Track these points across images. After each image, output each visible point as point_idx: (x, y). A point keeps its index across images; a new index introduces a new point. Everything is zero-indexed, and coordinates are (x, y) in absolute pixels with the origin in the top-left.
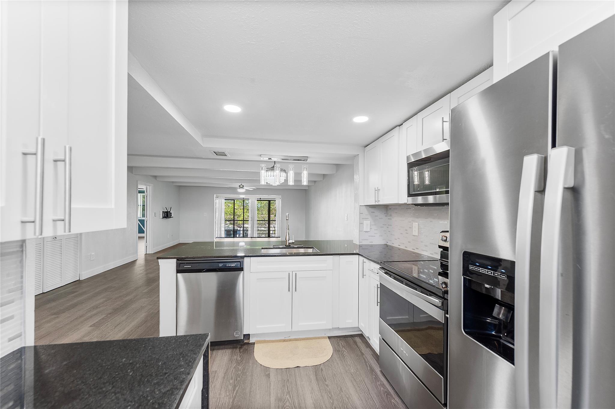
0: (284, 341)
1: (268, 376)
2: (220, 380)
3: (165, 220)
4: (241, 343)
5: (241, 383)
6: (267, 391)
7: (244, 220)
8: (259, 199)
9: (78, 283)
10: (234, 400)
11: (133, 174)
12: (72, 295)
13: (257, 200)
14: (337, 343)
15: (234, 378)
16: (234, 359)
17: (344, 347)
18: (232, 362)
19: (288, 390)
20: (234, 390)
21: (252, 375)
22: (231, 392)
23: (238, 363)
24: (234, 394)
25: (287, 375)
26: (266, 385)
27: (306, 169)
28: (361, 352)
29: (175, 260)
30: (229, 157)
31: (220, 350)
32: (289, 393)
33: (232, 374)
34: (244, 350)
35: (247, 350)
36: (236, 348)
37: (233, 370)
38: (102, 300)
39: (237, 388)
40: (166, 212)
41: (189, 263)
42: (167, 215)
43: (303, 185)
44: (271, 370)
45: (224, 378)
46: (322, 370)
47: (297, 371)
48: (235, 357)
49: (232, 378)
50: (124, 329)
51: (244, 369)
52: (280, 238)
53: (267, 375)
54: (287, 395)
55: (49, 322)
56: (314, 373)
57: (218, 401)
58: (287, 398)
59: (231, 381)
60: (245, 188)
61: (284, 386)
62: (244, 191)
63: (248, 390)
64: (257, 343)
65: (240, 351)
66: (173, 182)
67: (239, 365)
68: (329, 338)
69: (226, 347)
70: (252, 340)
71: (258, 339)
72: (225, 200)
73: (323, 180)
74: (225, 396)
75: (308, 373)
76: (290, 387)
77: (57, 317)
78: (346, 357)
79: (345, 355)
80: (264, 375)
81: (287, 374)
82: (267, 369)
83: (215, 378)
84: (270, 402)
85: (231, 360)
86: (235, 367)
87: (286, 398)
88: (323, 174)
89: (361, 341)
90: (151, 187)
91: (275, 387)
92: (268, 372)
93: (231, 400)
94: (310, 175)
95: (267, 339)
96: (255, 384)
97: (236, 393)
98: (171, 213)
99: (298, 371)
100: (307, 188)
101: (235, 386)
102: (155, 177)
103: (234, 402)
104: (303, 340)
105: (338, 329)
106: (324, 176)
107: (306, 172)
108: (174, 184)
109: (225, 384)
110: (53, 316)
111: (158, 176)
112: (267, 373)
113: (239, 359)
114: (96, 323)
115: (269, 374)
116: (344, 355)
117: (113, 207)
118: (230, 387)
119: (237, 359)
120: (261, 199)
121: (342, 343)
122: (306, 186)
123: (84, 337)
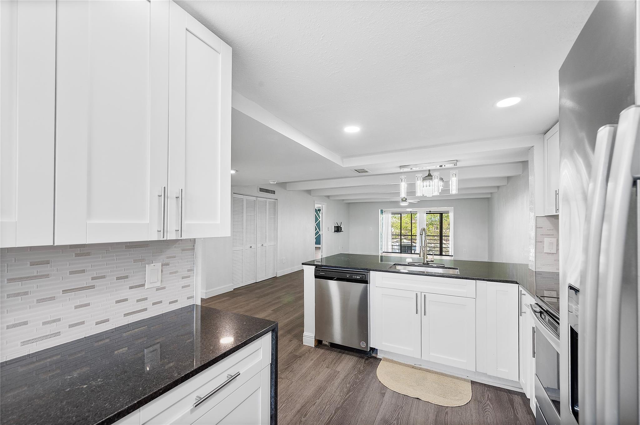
0: (413, 368)
1: (383, 395)
2: (339, 380)
3: (336, 234)
4: (368, 355)
5: (356, 390)
6: (376, 408)
7: (412, 235)
8: (429, 212)
9: (275, 278)
10: (344, 402)
11: (311, 195)
12: (270, 287)
13: (427, 213)
14: (481, 392)
15: (351, 383)
16: (357, 368)
17: (490, 400)
18: (354, 370)
19: (398, 416)
20: (347, 394)
21: (368, 388)
22: (344, 394)
23: (360, 372)
24: (346, 397)
25: (403, 402)
26: (377, 402)
27: (455, 174)
28: (515, 415)
29: (314, 267)
30: (371, 173)
31: (349, 355)
32: (398, 419)
33: (351, 379)
34: (369, 362)
35: (372, 363)
36: (363, 358)
37: (353, 376)
38: (284, 293)
39: (350, 393)
40: (337, 227)
41: (323, 271)
42: (338, 229)
43: (452, 195)
44: (388, 390)
45: (343, 380)
46: (447, 413)
47: (415, 402)
48: (359, 366)
49: (349, 383)
50: (289, 318)
51: (363, 379)
52: (453, 257)
53: (382, 393)
54: (395, 420)
55: (253, 302)
56: (435, 413)
57: (332, 397)
58: (394, 423)
59: (348, 385)
60: (408, 201)
61: (395, 411)
62: (407, 204)
63: (359, 399)
64: (383, 360)
65: (365, 362)
66: (343, 200)
67: (360, 374)
68: (473, 383)
69: (355, 354)
70: (379, 356)
71: (386, 357)
72: (392, 214)
73: (508, 183)
74: (338, 395)
75: (427, 409)
76: (402, 415)
77: (258, 300)
78: (488, 412)
79: (487, 410)
80: (379, 393)
81: (403, 400)
82: (384, 388)
83: (336, 377)
84: (375, 419)
85: (354, 367)
86: (355, 375)
87: (392, 422)
88: (508, 177)
89: (521, 402)
90: (325, 205)
91: (385, 408)
92: (384, 391)
93: (342, 401)
94: (460, 181)
95: (395, 359)
96: (368, 397)
97: (348, 397)
98: (341, 228)
99: (417, 403)
100: (489, 196)
101: (349, 391)
102: (328, 197)
103: (344, 404)
104: (435, 373)
105: (485, 375)
106: (509, 178)
107: (456, 178)
108: (344, 202)
109: (342, 385)
110: (256, 299)
111: (331, 196)
112: (382, 392)
113: (362, 369)
114: (276, 309)
115: (384, 393)
116: (485, 409)
117: (219, 222)
118: (345, 390)
119: (360, 368)
120: (431, 212)
121: (489, 395)
122: (455, 195)
123: (266, 317)
